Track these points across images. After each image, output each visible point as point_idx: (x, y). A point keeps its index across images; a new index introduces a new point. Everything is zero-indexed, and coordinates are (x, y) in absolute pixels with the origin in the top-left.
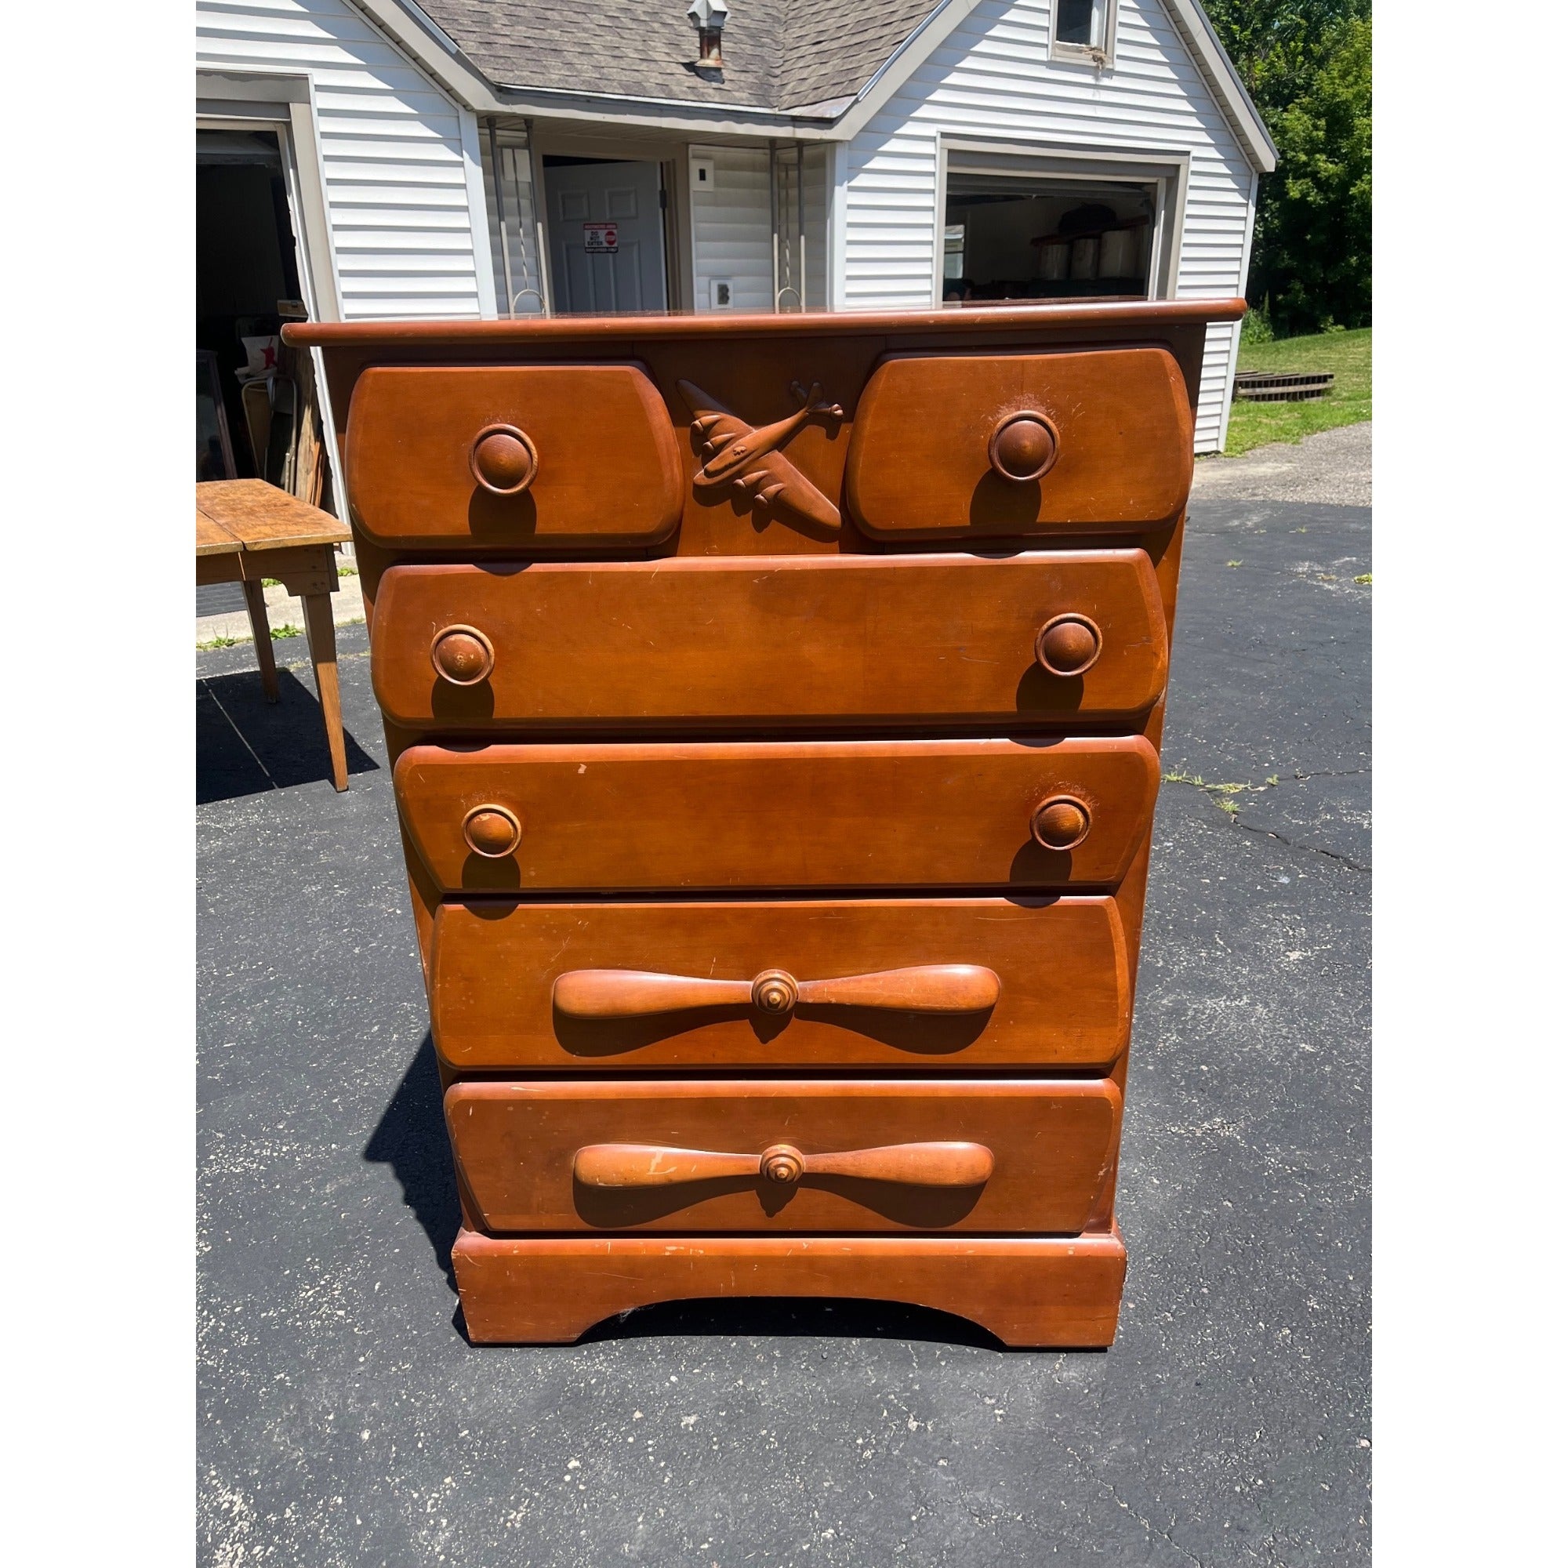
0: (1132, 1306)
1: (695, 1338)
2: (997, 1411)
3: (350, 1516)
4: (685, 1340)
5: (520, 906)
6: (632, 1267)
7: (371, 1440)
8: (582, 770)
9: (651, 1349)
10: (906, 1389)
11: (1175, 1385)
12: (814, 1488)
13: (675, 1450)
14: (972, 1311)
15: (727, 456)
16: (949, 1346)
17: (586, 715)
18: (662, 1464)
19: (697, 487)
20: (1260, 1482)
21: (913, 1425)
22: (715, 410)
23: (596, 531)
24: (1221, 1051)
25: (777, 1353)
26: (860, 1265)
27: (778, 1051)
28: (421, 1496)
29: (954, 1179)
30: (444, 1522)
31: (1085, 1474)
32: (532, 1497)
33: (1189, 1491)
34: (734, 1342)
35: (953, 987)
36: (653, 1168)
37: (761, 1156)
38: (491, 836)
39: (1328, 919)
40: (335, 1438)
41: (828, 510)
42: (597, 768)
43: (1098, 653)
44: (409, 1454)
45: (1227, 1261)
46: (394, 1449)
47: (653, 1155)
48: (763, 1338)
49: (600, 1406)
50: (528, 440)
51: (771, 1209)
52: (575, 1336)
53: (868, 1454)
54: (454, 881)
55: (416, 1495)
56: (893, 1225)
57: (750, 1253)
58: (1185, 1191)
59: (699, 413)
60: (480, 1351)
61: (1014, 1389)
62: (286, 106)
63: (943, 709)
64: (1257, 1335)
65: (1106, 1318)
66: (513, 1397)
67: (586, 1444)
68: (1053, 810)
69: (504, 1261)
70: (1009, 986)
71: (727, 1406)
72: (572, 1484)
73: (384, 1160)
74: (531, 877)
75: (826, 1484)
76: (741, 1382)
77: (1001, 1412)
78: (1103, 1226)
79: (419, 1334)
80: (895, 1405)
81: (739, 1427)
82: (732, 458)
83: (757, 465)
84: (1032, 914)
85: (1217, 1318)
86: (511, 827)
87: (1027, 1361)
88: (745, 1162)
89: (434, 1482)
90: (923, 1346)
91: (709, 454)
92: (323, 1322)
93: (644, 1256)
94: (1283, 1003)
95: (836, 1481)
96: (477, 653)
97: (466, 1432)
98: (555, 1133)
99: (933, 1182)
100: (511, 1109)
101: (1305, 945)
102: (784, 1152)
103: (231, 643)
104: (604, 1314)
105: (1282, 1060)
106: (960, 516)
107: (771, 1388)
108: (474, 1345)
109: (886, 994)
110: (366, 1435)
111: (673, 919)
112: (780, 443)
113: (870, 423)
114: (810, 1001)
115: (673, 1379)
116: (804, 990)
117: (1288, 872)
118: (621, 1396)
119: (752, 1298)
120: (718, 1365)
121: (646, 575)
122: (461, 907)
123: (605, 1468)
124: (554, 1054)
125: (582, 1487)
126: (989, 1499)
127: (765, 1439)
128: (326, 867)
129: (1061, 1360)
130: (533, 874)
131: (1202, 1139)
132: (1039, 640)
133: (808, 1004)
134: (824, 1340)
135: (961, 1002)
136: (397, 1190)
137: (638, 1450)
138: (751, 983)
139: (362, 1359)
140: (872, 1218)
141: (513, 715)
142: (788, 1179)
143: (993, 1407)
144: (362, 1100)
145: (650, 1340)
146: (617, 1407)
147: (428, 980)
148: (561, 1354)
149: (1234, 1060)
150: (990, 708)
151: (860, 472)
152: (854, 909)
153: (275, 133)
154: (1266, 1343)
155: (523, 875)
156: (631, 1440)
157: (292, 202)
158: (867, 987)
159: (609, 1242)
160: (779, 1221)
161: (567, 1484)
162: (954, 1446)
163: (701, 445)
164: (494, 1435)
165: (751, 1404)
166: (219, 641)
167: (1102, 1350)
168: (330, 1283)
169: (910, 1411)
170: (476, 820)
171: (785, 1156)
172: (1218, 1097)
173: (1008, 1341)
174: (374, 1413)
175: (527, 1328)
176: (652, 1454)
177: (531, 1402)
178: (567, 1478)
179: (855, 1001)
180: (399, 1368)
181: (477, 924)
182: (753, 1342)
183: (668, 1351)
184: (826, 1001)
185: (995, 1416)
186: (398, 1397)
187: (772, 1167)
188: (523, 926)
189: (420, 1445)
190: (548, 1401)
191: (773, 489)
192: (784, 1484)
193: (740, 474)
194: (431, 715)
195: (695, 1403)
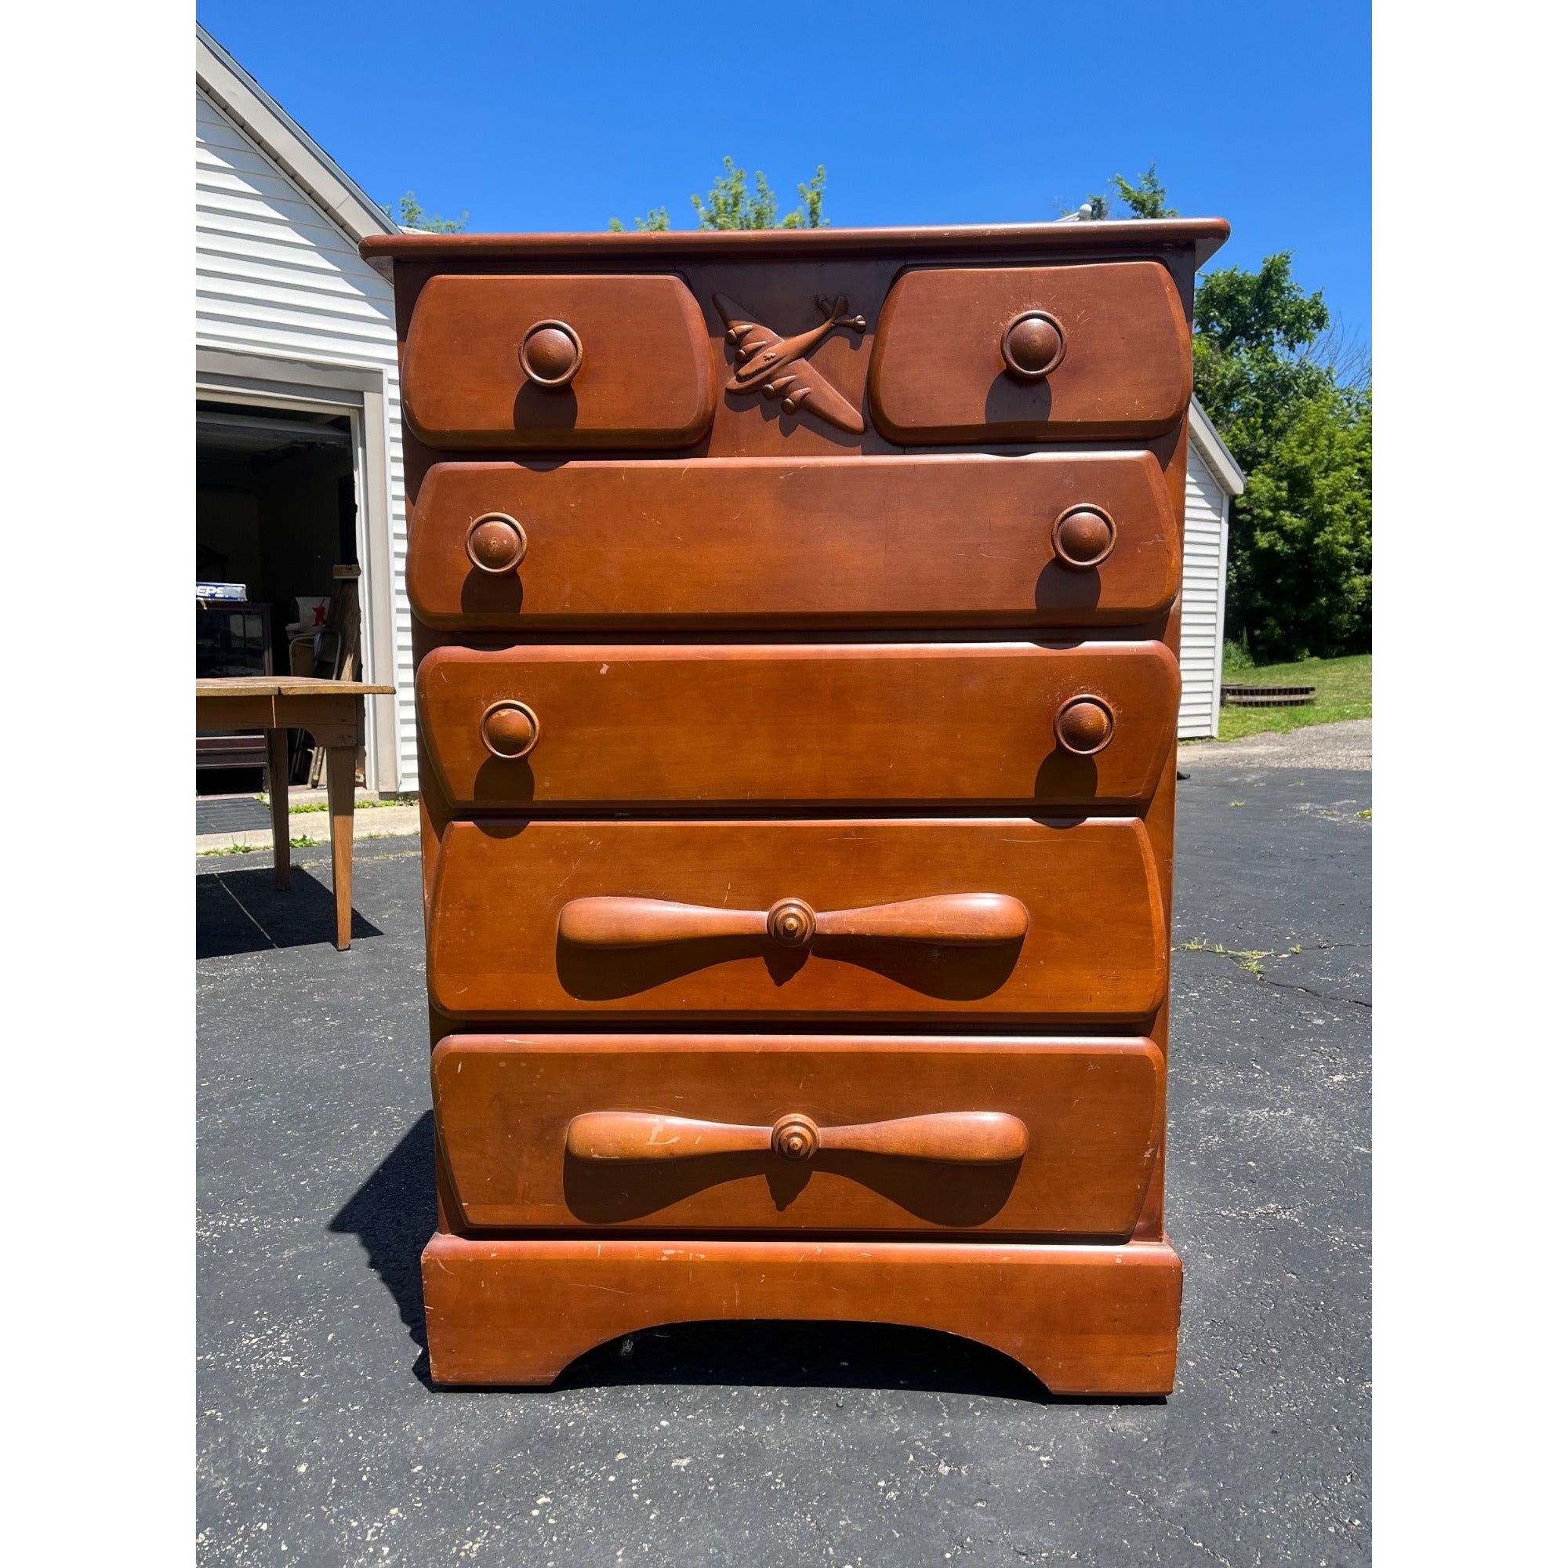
0: (1192, 1364)
1: (690, 1387)
2: (1042, 1458)
3: (275, 1542)
4: (679, 1389)
5: (532, 823)
6: (622, 1274)
7: (308, 1473)
8: (603, 671)
9: (639, 1397)
10: (934, 1436)
11: (1247, 1434)
12: (827, 1526)
13: (663, 1490)
15: (758, 361)
16: (983, 1398)
17: (611, 611)
18: (648, 1502)
19: (728, 391)
20: (1357, 1522)
21: (945, 1470)
22: (749, 320)
23: (633, 427)
24: (1268, 1151)
25: (785, 1402)
26: (881, 1274)
27: (795, 995)
28: (361, 1525)
29: (986, 1154)
30: (386, 1550)
31: (1150, 1515)
32: (492, 1531)
33: (1273, 1532)
34: (735, 1391)
35: (979, 917)
36: (653, 1138)
37: (772, 1129)
38: (508, 733)
40: (267, 1470)
41: (851, 415)
42: (619, 668)
43: (1113, 542)
44: (351, 1486)
45: (1295, 1325)
46: (334, 1481)
47: (653, 1126)
48: (769, 1389)
49: (578, 1447)
50: (575, 334)
51: (782, 1198)
52: (553, 1375)
53: (892, 1495)
54: (464, 791)
55: (354, 1524)
56: (919, 1223)
57: (757, 1259)
58: (1241, 1266)
59: (734, 323)
60: (442, 1396)
61: (1062, 1438)
62: (362, 393)
63: (963, 607)
64: (1338, 1389)
65: (1165, 1352)
66: (476, 1436)
67: (559, 1481)
68: (1076, 710)
69: (481, 1265)
70: (1038, 916)
71: (726, 1449)
72: (542, 1518)
73: (351, 1231)
74: (546, 789)
75: (842, 1523)
76: (742, 1428)
77: (1047, 1458)
78: (1153, 1233)
79: (374, 1381)
80: (922, 1451)
81: (739, 1469)
82: (763, 364)
83: (785, 370)
84: (1059, 836)
85: (1289, 1372)
86: (529, 724)
87: (1076, 1414)
88: (756, 1135)
89: (376, 1511)
90: (954, 1398)
91: (742, 361)
92: (266, 1366)
93: (639, 1261)
94: (1330, 1115)
95: (854, 1520)
96: (510, 538)
97: (420, 1468)
98: (549, 1097)
99: (966, 1156)
100: (503, 1064)
101: (1347, 1070)
102: (799, 1120)
103: (247, 850)
104: (586, 1342)
105: (1336, 1159)
106: (976, 415)
107: (777, 1433)
108: (436, 1388)
109: (908, 922)
110: (302, 1469)
111: (686, 840)
112: (807, 352)
113: (896, 329)
114: (829, 931)
115: (664, 1423)
116: (822, 921)
117: (1320, 1016)
118: (604, 1437)
119: (757, 1321)
120: (716, 1411)
121: (680, 470)
122: (471, 824)
123: (579, 1504)
124: (551, 995)
125: (551, 1521)
126: (1036, 1538)
127: (770, 1480)
129: (1114, 1412)
130: (547, 784)
131: (1254, 1222)
132: (1055, 529)
133: (827, 935)
134: (839, 1391)
135: (988, 931)
136: (364, 1256)
137: (621, 1489)
138: (765, 915)
139: (306, 1400)
140: (898, 1216)
141: (541, 611)
142: (803, 1152)
143: (1038, 1454)
144: (333, 1183)
145: (639, 1388)
146: (598, 1448)
147: (428, 912)
148: (535, 1400)
149: (1284, 1158)
150: (1009, 606)
151: (885, 372)
152: (874, 828)
153: (348, 418)
154: (1347, 1395)
155: (537, 786)
156: (612, 1479)
157: (358, 476)
158: (888, 916)
159: (599, 1245)
160: (790, 1218)
161: (535, 1518)
162: (994, 1488)
163: (736, 352)
164: (452, 1471)
165: (755, 1450)
166: (236, 848)
167: (1158, 1399)
168: (277, 1334)
169: (940, 1456)
170: (495, 716)
171: (799, 1127)
172: (1268, 1184)
173: (1055, 1386)
174: (314, 1449)
175: (494, 1365)
176: (636, 1492)
177: (497, 1441)
178: (535, 1513)
179: (876, 931)
180: (348, 1410)
181: (485, 842)
182: (757, 1392)
183: (660, 1399)
184: (845, 932)
185: (1041, 1462)
186: (344, 1435)
187: (784, 1137)
188: (533, 846)
189: (365, 1478)
190: (519, 1442)
191: (801, 392)
192: (793, 1522)
193: (769, 379)
194: (459, 610)
195: (689, 1445)
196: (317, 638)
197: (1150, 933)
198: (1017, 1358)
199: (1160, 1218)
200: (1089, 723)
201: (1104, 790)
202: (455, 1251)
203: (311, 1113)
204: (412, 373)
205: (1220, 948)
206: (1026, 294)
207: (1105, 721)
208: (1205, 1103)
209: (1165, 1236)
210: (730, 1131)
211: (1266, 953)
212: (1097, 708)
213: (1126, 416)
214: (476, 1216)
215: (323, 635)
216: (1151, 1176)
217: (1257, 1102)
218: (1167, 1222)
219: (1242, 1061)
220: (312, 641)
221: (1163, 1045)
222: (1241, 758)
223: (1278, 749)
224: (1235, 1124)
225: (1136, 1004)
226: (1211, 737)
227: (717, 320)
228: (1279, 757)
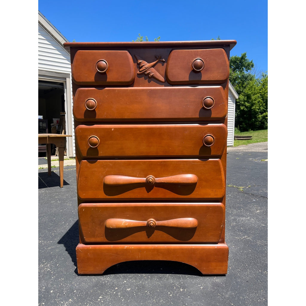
0: (230, 268)
1: (130, 274)
4: (128, 275)
5: (98, 161)
6: (117, 251)
7: (53, 292)
8: (113, 130)
9: (120, 276)
10: (180, 283)
11: (242, 282)
12: (158, 302)
13: (125, 295)
14: (194, 264)
15: (144, 68)
16: (189, 275)
17: (114, 118)
18: (122, 297)
19: (137, 74)
20: (264, 299)
21: (182, 290)
22: (142, 60)
23: (118, 81)
24: (245, 226)
25: (150, 277)
26: (169, 251)
27: (151, 195)
28: (63, 303)
29: (189, 226)
31: (223, 298)
32: (90, 304)
33: (247, 301)
34: (139, 275)
35: (188, 179)
36: (123, 224)
37: (147, 222)
38: (93, 142)
39: (264, 206)
40: (44, 292)
41: (162, 79)
42: (115, 129)
43: (214, 104)
44: (62, 295)
45: (251, 260)
46: (58, 294)
47: (123, 221)
48: (146, 274)
49: (108, 287)
50: (107, 62)
51: (149, 236)
52: (103, 272)
53: (171, 295)
54: (85, 154)
55: (62, 303)
56: (176, 240)
57: (144, 248)
58: (240, 248)
59: (139, 60)
60: (80, 277)
61: (205, 283)
62: (66, 78)
63: (184, 117)
64: (260, 272)
65: (225, 266)
66: (87, 284)
67: (104, 294)
68: (207, 137)
69: (88, 250)
70: (200, 179)
71: (138, 286)
72: (100, 301)
73: (62, 244)
74: (101, 153)
75: (161, 301)
76: (141, 282)
78: (223, 242)
79: (66, 274)
80: (177, 286)
81: (140, 290)
82: (145, 68)
83: (149, 70)
84: (204, 163)
85: (250, 269)
86: (98, 140)
87: (208, 278)
88: (144, 223)
89: (67, 300)
90: (183, 275)
91: (140, 68)
92: (45, 271)
93: (120, 249)
94: (257, 218)
95: (163, 300)
96: (94, 103)
97: (76, 291)
98: (102, 216)
99: (186, 227)
100: (92, 209)
101: (260, 210)
103: (43, 168)
104: (110, 265)
105: (258, 227)
106: (187, 79)
107: (148, 283)
108: (79, 275)
109: (174, 180)
110: (52, 291)
111: (129, 164)
112: (153, 66)
113: (171, 62)
114: (158, 182)
115: (125, 281)
116: (157, 180)
117: (254, 199)
118: (113, 284)
119: (144, 260)
120: (136, 279)
121: (128, 90)
122: (86, 161)
123: (108, 298)
124: (102, 195)
125: (102, 302)
126: (200, 304)
127: (147, 293)
128: (56, 199)
129: (215, 278)
131: (242, 240)
132: (203, 101)
133: (157, 183)
134: (160, 274)
135: (190, 182)
136: (65, 248)
137: (116, 295)
138: (145, 179)
139: (53, 278)
140: (172, 239)
141: (100, 118)
142: (153, 226)
143: (200, 287)
144: (59, 234)
145: (120, 274)
146: (112, 287)
147: (77, 179)
148: (99, 277)
149: (248, 227)
150: (194, 117)
151: (169, 70)
152: (167, 161)
153: (63, 83)
154: (261, 274)
155: (99, 153)
156: (114, 293)
157: (65, 95)
158: (170, 179)
159: (112, 246)
160: (151, 239)
161: (99, 301)
162: (191, 294)
163: (139, 66)
164: (82, 292)
165: (143, 287)
166: (40, 168)
167: (224, 275)
168: (47, 264)
169: (181, 287)
170: (91, 139)
171: (152, 221)
172: (245, 232)
173: (203, 273)
174: (54, 287)
175: (91, 270)
176: (119, 295)
177: (91, 286)
178: (99, 300)
179: (168, 182)
180: (61, 279)
181: (89, 164)
182: (144, 275)
183: (124, 276)
184: (161, 182)
185: (201, 288)
186: (60, 285)
187: (149, 223)
188: (98, 165)
189: (64, 293)
190: (96, 286)
191: (152, 74)
192: (151, 301)
193: (146, 72)
194: (83, 118)
195: (130, 286)
196: (57, 126)
197: (222, 182)
198: (196, 267)
199: (224, 239)
200: (210, 140)
201: (213, 153)
202: (83, 247)
203: (55, 220)
204: (74, 70)
205: (235, 186)
206: (196, 55)
207: (213, 139)
208: (232, 216)
209: (225, 242)
210: (139, 222)
211: (243, 187)
212: (211, 137)
213: (216, 79)
214: (87, 240)
215: (58, 126)
216: (222, 230)
217: (242, 216)
218: (225, 240)
219: (239, 208)
220: (56, 127)
221: (224, 204)
222: (238, 150)
223: (245, 148)
224: (238, 220)
225: (219, 196)
226: (232, 146)
227: (135, 60)
228: (245, 150)
